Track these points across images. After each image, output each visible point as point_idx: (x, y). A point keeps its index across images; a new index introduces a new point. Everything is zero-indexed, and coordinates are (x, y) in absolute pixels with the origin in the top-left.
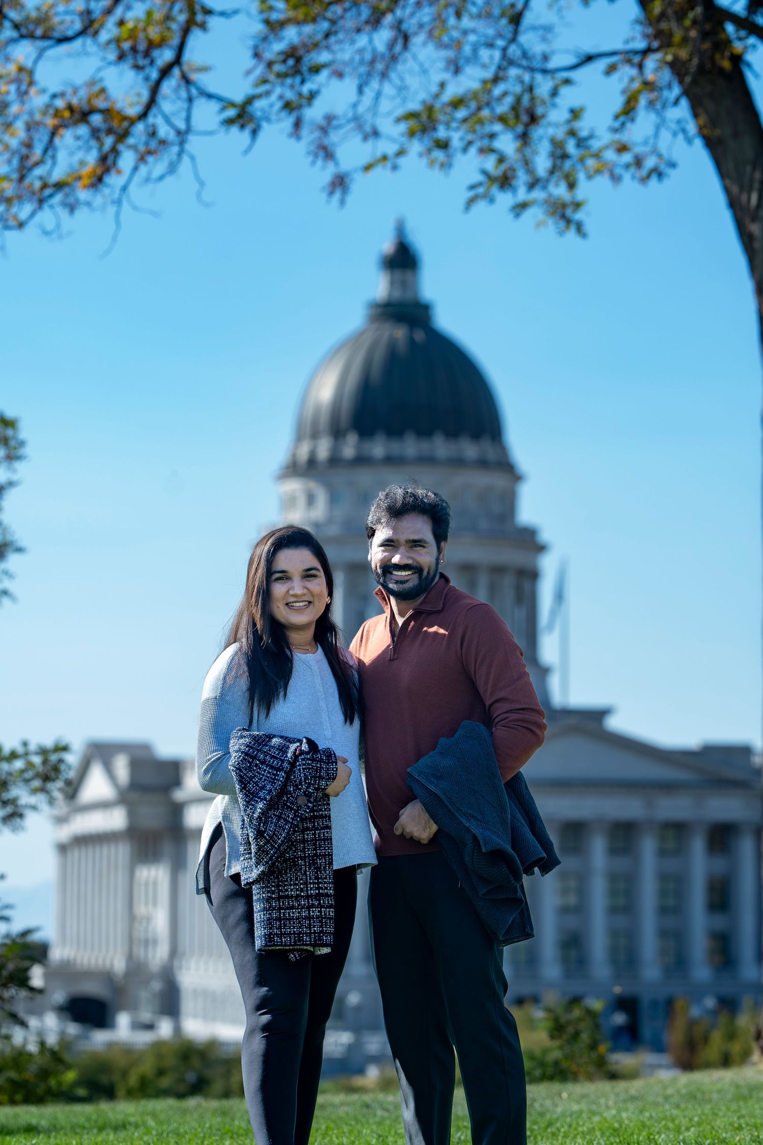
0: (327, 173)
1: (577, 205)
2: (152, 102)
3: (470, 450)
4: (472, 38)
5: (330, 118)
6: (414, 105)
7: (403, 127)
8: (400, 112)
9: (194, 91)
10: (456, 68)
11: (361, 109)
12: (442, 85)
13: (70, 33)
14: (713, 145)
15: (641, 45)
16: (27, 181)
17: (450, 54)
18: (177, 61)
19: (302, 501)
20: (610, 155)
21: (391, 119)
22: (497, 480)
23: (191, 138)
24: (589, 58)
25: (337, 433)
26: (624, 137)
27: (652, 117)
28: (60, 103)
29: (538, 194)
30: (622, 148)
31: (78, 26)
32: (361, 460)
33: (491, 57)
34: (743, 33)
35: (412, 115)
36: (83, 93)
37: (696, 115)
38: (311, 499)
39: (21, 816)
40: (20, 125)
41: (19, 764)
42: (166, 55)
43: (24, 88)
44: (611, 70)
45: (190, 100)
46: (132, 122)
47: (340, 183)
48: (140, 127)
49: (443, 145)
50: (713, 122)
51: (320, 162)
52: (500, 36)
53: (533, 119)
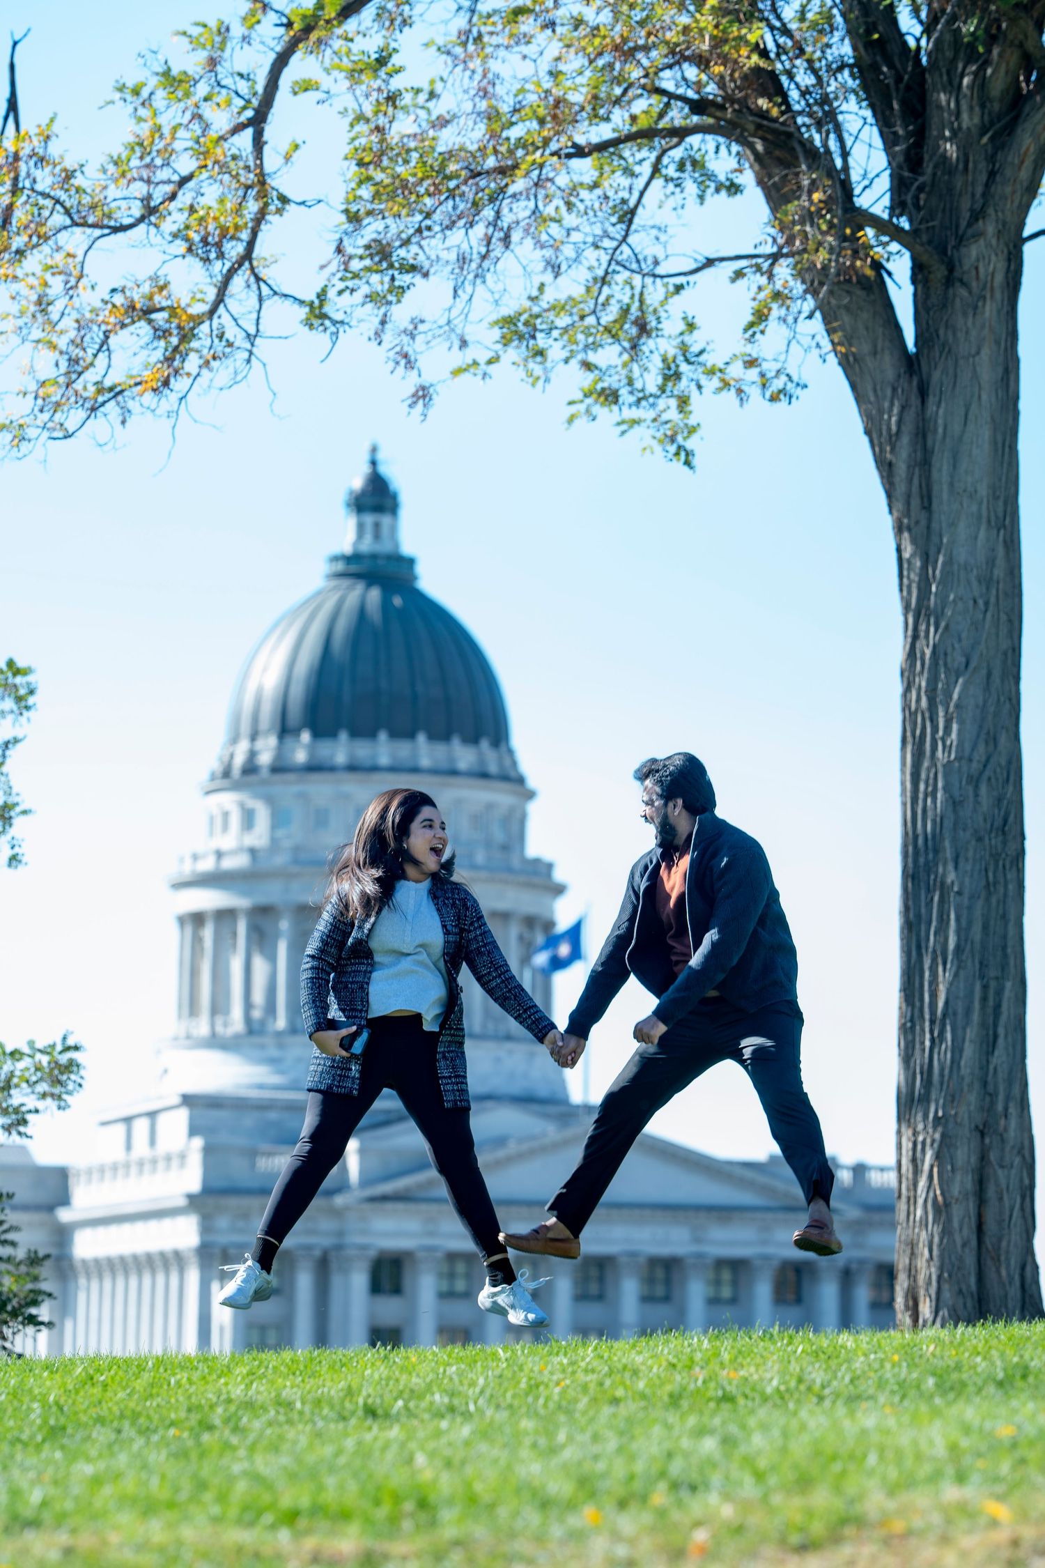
0: (411, 382)
1: (692, 430)
2: (220, 299)
3: (464, 756)
4: (575, 237)
5: (417, 322)
6: (507, 310)
7: (496, 333)
8: (494, 317)
9: (265, 290)
10: (556, 269)
11: (454, 313)
12: (542, 287)
13: (127, 221)
14: (849, 364)
15: (769, 249)
16: (78, 386)
17: (548, 253)
18: (248, 255)
19: (235, 820)
20: (736, 370)
21: (485, 324)
22: (501, 797)
23: (258, 341)
24: (710, 262)
25: (285, 730)
26: (753, 351)
27: (784, 332)
28: (119, 299)
29: (645, 413)
30: (751, 363)
31: (137, 211)
32: (314, 768)
33: (596, 260)
34: (885, 239)
35: (509, 321)
36: (146, 288)
37: (830, 332)
38: (248, 819)
39: (24, 1122)
40: (68, 323)
41: (25, 1063)
42: (234, 249)
43: (73, 281)
44: (739, 274)
45: (261, 299)
46: (198, 320)
47: (423, 395)
48: (205, 328)
49: (540, 353)
50: (849, 340)
51: (401, 369)
52: (606, 235)
53: (643, 328)
